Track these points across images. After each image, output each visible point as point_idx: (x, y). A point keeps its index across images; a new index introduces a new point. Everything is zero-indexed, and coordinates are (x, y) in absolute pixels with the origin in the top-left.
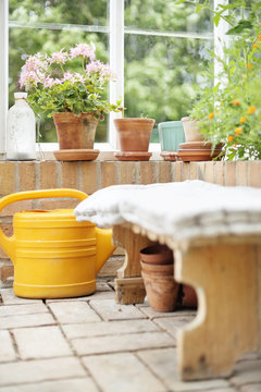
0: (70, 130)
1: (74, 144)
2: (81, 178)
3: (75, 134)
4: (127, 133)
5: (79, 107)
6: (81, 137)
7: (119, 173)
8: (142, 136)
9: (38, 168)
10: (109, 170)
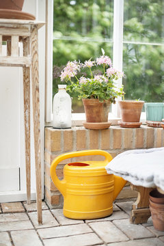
0: (95, 110)
1: (97, 118)
2: (101, 140)
3: (98, 113)
4: (128, 111)
5: (102, 96)
6: (102, 114)
7: (123, 136)
8: (137, 112)
9: (75, 134)
10: (117, 134)
